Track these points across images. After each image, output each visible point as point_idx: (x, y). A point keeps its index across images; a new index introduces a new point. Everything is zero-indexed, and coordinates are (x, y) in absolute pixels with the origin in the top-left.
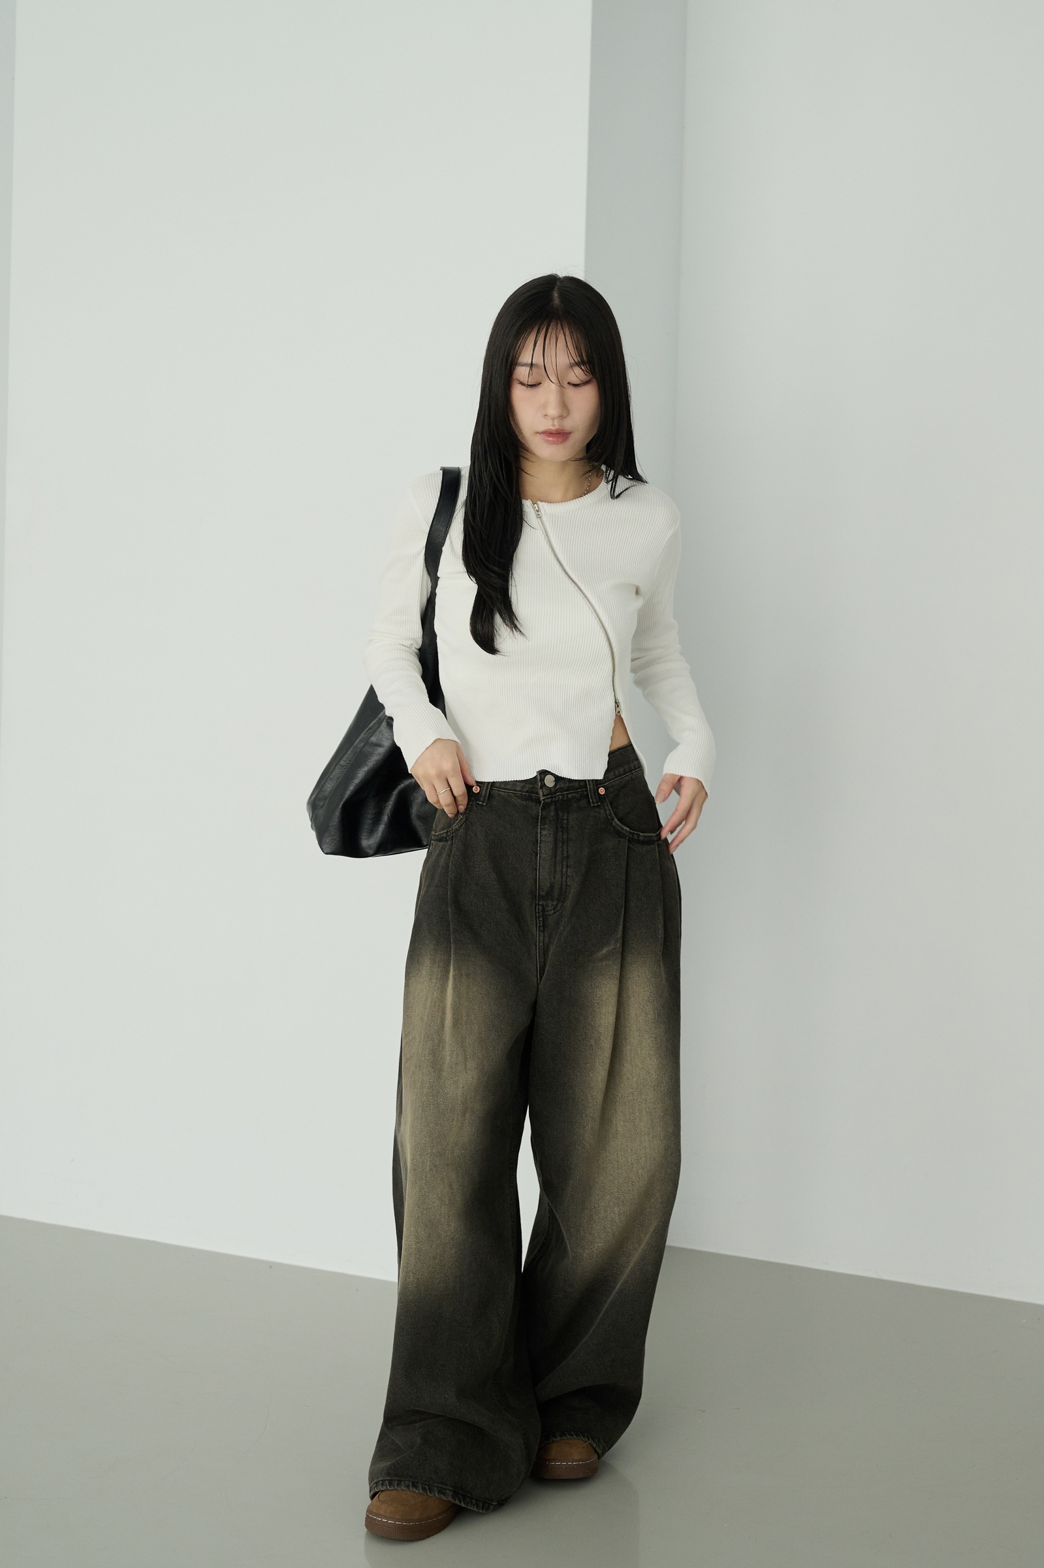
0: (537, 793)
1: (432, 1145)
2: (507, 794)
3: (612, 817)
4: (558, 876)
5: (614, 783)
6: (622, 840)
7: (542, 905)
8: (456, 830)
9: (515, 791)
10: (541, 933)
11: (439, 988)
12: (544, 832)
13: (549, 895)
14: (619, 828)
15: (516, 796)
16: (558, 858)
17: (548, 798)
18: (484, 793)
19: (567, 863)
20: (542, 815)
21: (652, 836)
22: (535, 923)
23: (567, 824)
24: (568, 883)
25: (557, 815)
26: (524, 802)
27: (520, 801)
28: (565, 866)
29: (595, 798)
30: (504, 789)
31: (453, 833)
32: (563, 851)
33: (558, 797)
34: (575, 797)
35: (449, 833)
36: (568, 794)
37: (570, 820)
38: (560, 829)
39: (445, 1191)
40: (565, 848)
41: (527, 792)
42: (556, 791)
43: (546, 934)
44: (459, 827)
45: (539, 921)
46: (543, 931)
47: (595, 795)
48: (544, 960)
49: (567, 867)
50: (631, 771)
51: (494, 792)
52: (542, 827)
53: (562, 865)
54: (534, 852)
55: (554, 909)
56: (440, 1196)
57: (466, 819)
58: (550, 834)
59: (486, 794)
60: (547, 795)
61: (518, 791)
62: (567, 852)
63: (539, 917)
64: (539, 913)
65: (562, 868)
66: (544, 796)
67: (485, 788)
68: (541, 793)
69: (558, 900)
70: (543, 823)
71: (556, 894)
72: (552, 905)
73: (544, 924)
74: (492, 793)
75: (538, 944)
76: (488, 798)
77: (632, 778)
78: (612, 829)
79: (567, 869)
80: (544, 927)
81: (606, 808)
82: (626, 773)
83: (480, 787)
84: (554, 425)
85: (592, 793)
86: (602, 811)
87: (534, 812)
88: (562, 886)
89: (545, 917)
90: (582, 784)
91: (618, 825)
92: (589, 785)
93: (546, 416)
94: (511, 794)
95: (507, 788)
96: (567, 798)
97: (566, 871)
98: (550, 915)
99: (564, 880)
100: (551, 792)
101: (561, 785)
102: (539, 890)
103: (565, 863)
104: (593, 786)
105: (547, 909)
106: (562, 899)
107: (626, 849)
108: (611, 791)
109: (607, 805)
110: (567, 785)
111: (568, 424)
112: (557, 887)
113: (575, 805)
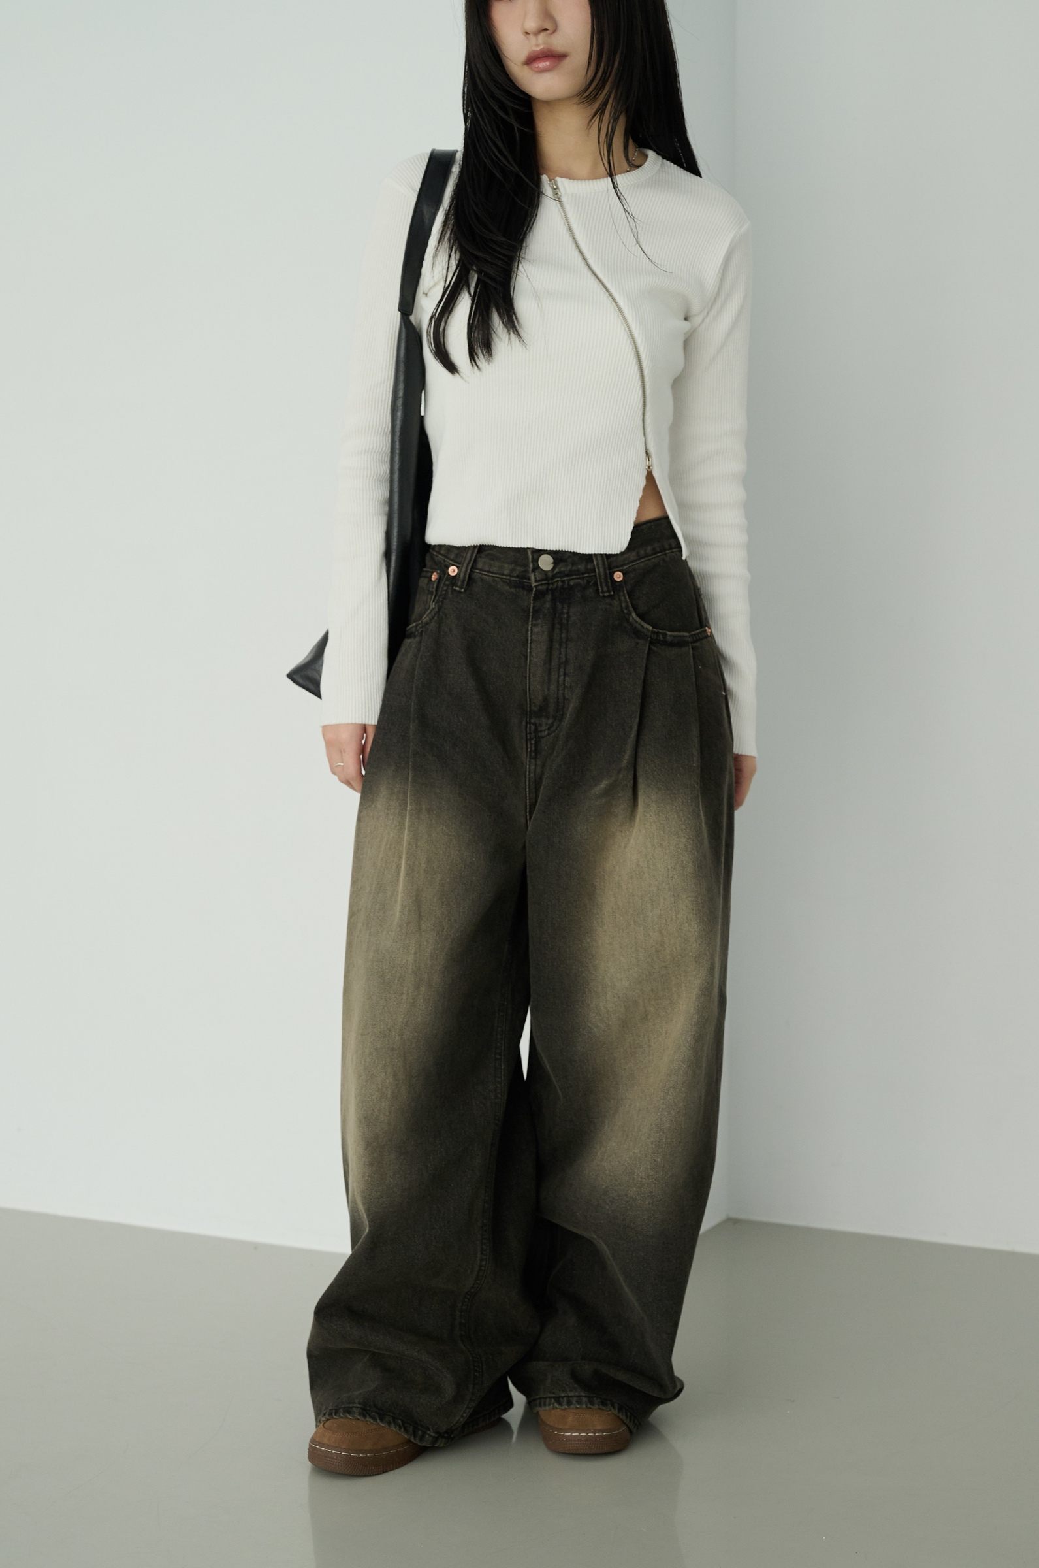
0: (529, 579)
1: (374, 1023)
2: (491, 578)
3: (629, 610)
4: (553, 687)
5: (636, 566)
6: (641, 642)
7: (535, 724)
8: (427, 624)
9: (503, 575)
10: (532, 761)
11: (396, 826)
12: (536, 630)
13: (542, 710)
14: (638, 626)
15: (503, 582)
16: (553, 664)
17: (542, 585)
18: (462, 576)
19: (565, 670)
20: (534, 608)
21: (684, 636)
22: (525, 746)
23: (568, 619)
24: (567, 696)
25: (555, 609)
26: (513, 590)
27: (507, 588)
28: (562, 673)
29: (607, 586)
30: (489, 572)
31: (422, 627)
32: (560, 654)
33: (556, 584)
34: (578, 584)
35: (418, 628)
36: (569, 580)
37: (571, 614)
38: (557, 626)
39: (387, 1081)
40: (563, 650)
41: (517, 576)
42: (553, 576)
43: (539, 762)
44: (431, 620)
45: (531, 744)
47: (606, 581)
48: (536, 793)
49: (565, 675)
50: (665, 550)
51: (477, 575)
52: (534, 622)
53: (559, 673)
54: (524, 655)
55: (549, 729)
56: (380, 1087)
57: (440, 609)
58: (543, 632)
59: (464, 577)
60: (539, 581)
61: (506, 575)
62: (566, 656)
63: (531, 739)
64: (530, 733)
65: (559, 676)
66: (536, 581)
67: (463, 570)
68: (533, 579)
69: (555, 718)
70: (535, 617)
72: (547, 724)
73: (536, 749)
74: (473, 575)
75: (527, 773)
76: (468, 582)
77: (664, 560)
78: (629, 627)
79: (564, 678)
80: (536, 753)
81: (622, 598)
82: (655, 554)
83: (458, 568)
84: (538, 44)
85: (603, 577)
86: (616, 603)
87: (526, 604)
88: (558, 699)
89: (538, 740)
90: (590, 566)
91: (637, 622)
92: (598, 568)
93: (527, 33)
94: (496, 579)
95: (492, 570)
96: (569, 585)
97: (564, 681)
98: (543, 737)
99: (561, 692)
100: (547, 577)
101: (562, 568)
102: (530, 704)
103: (562, 670)
104: (605, 570)
105: (540, 729)
106: (559, 716)
107: (646, 652)
108: (632, 575)
109: (624, 595)
110: (569, 568)
111: (558, 43)
112: (552, 701)
113: (579, 595)
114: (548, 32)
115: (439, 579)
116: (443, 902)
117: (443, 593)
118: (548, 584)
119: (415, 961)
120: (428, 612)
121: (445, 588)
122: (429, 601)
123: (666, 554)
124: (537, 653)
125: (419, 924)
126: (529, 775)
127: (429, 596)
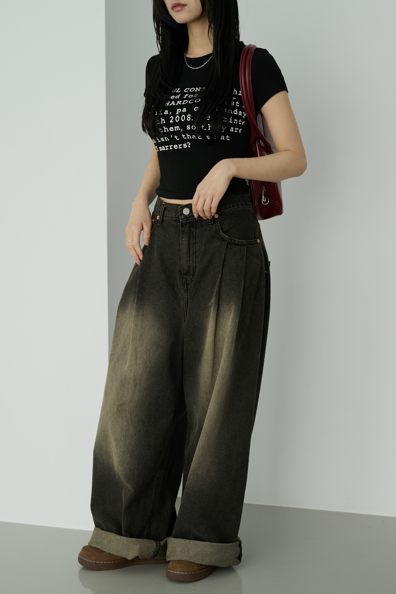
2: (169, 219)
3: (219, 231)
4: (191, 262)
5: (224, 212)
6: (224, 242)
7: (186, 278)
10: (186, 294)
12: (183, 239)
13: (188, 273)
14: (223, 236)
16: (191, 253)
17: (184, 221)
18: (159, 219)
19: (195, 255)
20: (182, 230)
21: (243, 242)
22: (182, 288)
23: (195, 234)
24: (197, 266)
25: (189, 230)
26: (176, 223)
27: (174, 222)
28: (194, 257)
29: (211, 220)
30: (168, 217)
32: (193, 249)
33: (190, 220)
34: (199, 220)
37: (197, 232)
38: (192, 237)
39: (124, 424)
40: (194, 247)
42: (189, 217)
43: (188, 294)
45: (185, 287)
46: (187, 292)
48: (188, 308)
49: (195, 257)
51: (165, 219)
52: (182, 236)
53: (193, 257)
54: (179, 250)
55: (191, 280)
57: (153, 233)
58: (186, 240)
60: (183, 219)
61: (174, 218)
62: (195, 250)
63: (185, 284)
64: (184, 282)
65: (193, 258)
67: (161, 217)
68: (180, 218)
69: (193, 275)
70: (183, 234)
71: (191, 272)
72: (190, 278)
73: (187, 289)
74: (163, 219)
75: (184, 299)
76: (162, 222)
77: (238, 210)
78: (219, 237)
79: (195, 258)
80: (187, 290)
81: (217, 225)
82: (234, 207)
83: (159, 216)
86: (214, 227)
88: (194, 267)
89: (187, 284)
91: (222, 234)
94: (171, 219)
95: (169, 216)
97: (195, 260)
98: (189, 283)
99: (194, 264)
100: (187, 218)
102: (183, 270)
103: (194, 255)
105: (188, 280)
107: (226, 247)
108: (222, 215)
109: (218, 224)
112: (191, 268)
113: (199, 224)
115: (155, 221)
116: (147, 353)
117: (154, 226)
118: (187, 220)
119: (134, 376)
124: (184, 249)
125: (136, 361)
126: (185, 299)
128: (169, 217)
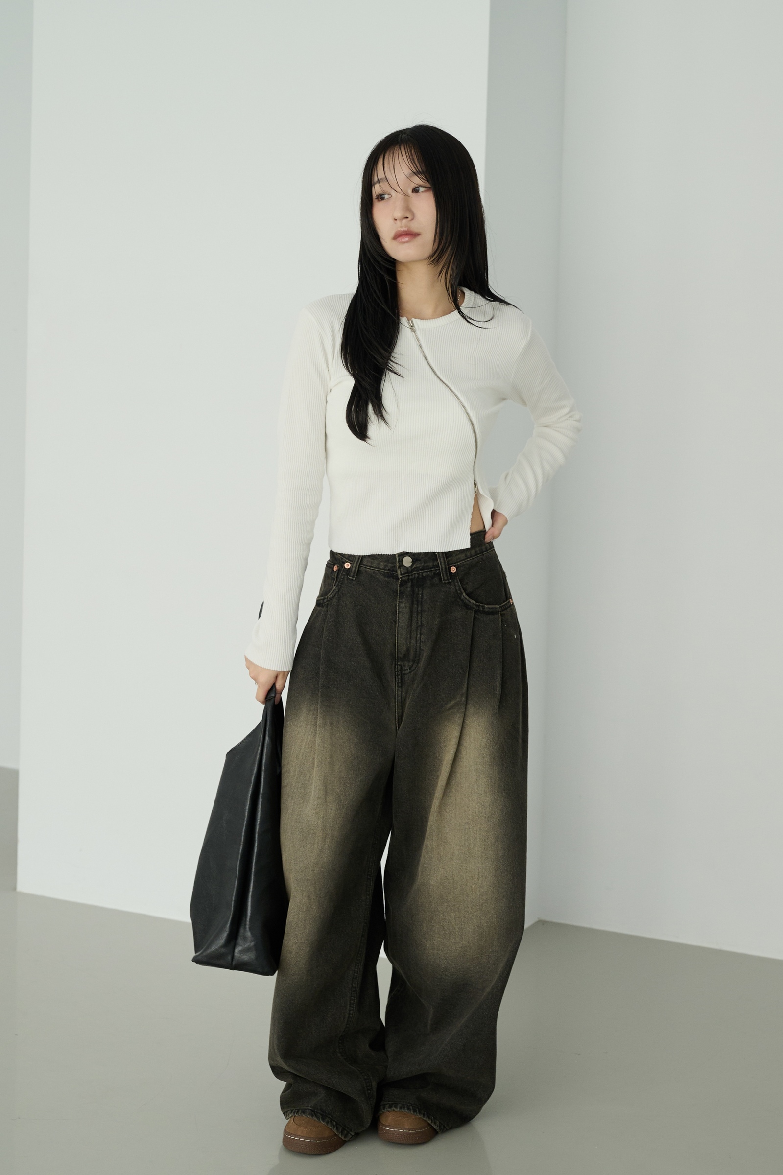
0: (396, 572)
2: (372, 571)
3: (461, 591)
4: (413, 642)
5: (465, 563)
6: (469, 611)
7: (400, 665)
8: (331, 599)
9: (380, 569)
10: (400, 689)
12: (402, 605)
13: (406, 657)
14: (466, 601)
15: (380, 573)
16: (413, 627)
17: (404, 576)
18: (353, 569)
19: (421, 630)
20: (400, 591)
21: (496, 608)
22: (394, 679)
23: (422, 598)
24: (421, 648)
25: (413, 591)
26: (387, 579)
27: (382, 577)
28: (419, 633)
29: (447, 576)
30: (370, 567)
31: (328, 601)
32: (417, 620)
33: (414, 576)
34: (428, 575)
35: (325, 601)
36: (423, 573)
37: (424, 595)
38: (415, 602)
40: (419, 618)
41: (389, 570)
42: (412, 570)
43: (403, 690)
44: (333, 597)
45: (398, 678)
46: (401, 687)
47: (446, 573)
48: (402, 711)
49: (421, 634)
50: (483, 552)
51: (363, 569)
52: (400, 600)
53: (417, 632)
54: (394, 621)
55: (410, 669)
57: (339, 590)
58: (406, 607)
59: (355, 571)
60: (403, 574)
61: (382, 569)
62: (421, 622)
63: (398, 675)
64: (397, 671)
65: (417, 635)
66: (401, 574)
67: (354, 565)
68: (399, 572)
69: (414, 661)
70: (401, 597)
71: (411, 657)
72: (409, 665)
73: (401, 681)
74: (360, 569)
75: (396, 697)
76: (357, 574)
77: (482, 558)
78: (461, 602)
79: (420, 636)
80: (402, 683)
81: (457, 584)
82: (477, 555)
83: (351, 563)
84: (402, 226)
85: (444, 570)
86: (452, 586)
87: (395, 587)
88: (416, 650)
89: (403, 675)
90: (435, 564)
91: (466, 599)
92: (441, 565)
93: (395, 220)
94: (376, 572)
95: (373, 565)
96: (422, 576)
97: (420, 638)
98: (407, 674)
99: (418, 645)
100: (408, 571)
101: (417, 565)
102: (397, 653)
103: (419, 631)
104: (445, 565)
105: (404, 668)
106: (416, 661)
107: (473, 618)
108: (462, 569)
109: (457, 582)
110: (422, 565)
111: (415, 226)
112: (412, 651)
113: (429, 582)
114: (408, 219)
115: (339, 570)
116: (341, 783)
117: (342, 580)
118: (409, 576)
119: (323, 822)
120: (331, 592)
121: (342, 577)
122: (332, 584)
123: (483, 555)
124: (403, 620)
125: (326, 798)
126: (397, 698)
127: (332, 581)
128: (373, 567)
